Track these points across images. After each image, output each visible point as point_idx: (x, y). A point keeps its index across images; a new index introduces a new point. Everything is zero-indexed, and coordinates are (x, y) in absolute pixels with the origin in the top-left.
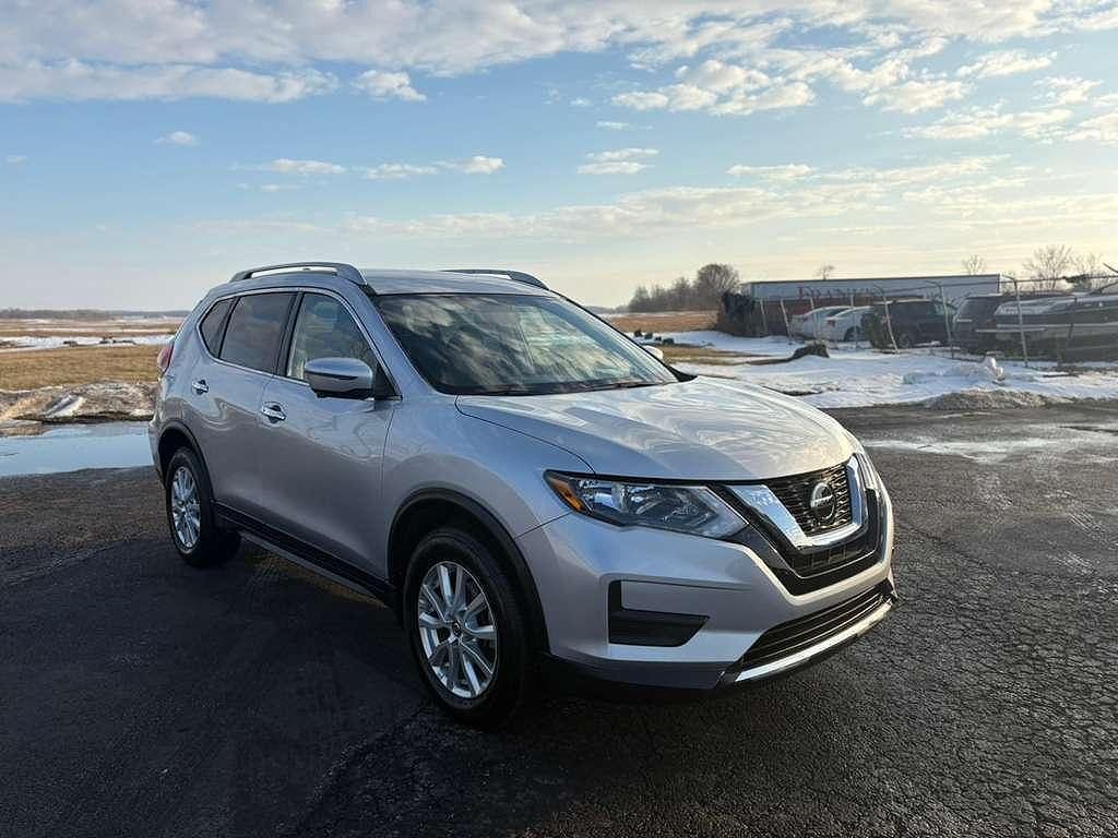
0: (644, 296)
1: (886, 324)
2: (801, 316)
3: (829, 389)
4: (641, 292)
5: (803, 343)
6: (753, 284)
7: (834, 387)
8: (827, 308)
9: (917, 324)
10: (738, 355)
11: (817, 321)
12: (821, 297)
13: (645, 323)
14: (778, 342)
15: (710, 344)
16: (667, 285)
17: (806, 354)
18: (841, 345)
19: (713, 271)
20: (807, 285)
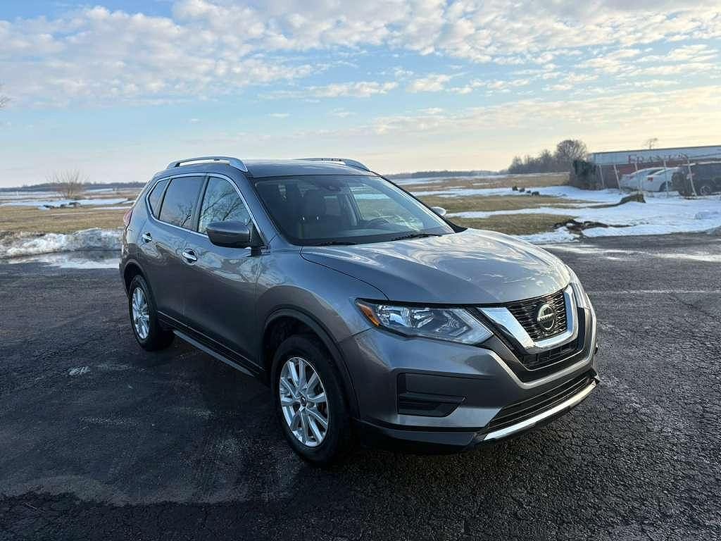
0: (519, 163)
1: (689, 179)
2: (628, 175)
3: (642, 223)
4: (517, 160)
5: (628, 193)
6: (595, 154)
7: (644, 222)
8: (648, 169)
9: (713, 179)
10: (582, 202)
11: (640, 179)
12: (644, 162)
13: (520, 181)
14: (612, 193)
15: (564, 195)
16: (536, 155)
17: (628, 201)
18: (655, 194)
19: (568, 145)
20: (635, 153)
